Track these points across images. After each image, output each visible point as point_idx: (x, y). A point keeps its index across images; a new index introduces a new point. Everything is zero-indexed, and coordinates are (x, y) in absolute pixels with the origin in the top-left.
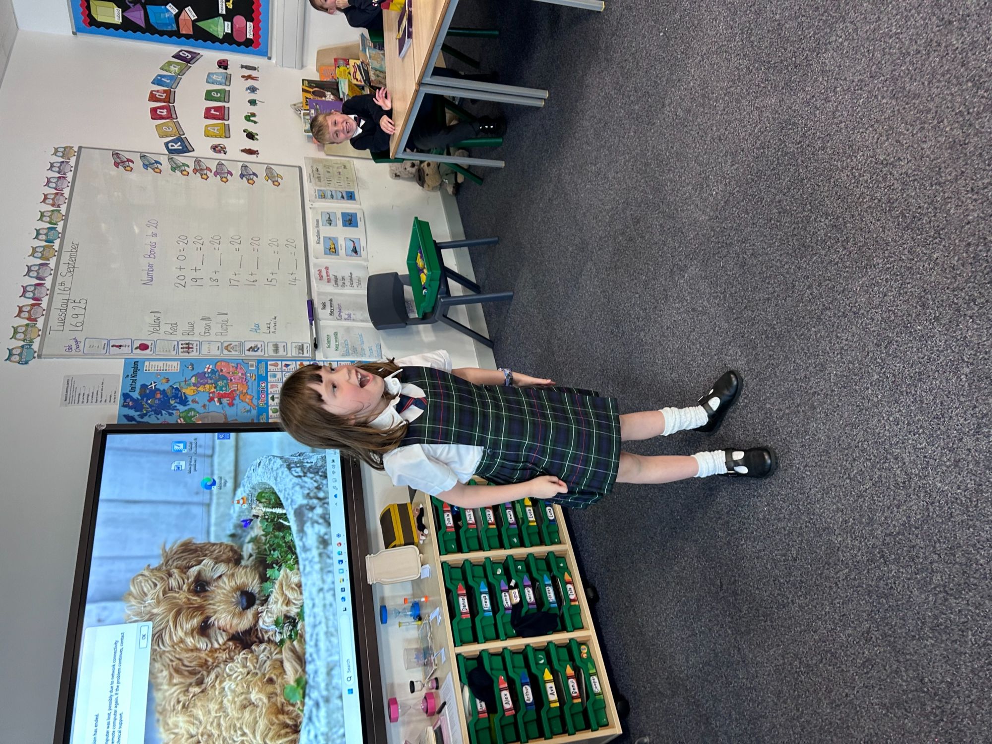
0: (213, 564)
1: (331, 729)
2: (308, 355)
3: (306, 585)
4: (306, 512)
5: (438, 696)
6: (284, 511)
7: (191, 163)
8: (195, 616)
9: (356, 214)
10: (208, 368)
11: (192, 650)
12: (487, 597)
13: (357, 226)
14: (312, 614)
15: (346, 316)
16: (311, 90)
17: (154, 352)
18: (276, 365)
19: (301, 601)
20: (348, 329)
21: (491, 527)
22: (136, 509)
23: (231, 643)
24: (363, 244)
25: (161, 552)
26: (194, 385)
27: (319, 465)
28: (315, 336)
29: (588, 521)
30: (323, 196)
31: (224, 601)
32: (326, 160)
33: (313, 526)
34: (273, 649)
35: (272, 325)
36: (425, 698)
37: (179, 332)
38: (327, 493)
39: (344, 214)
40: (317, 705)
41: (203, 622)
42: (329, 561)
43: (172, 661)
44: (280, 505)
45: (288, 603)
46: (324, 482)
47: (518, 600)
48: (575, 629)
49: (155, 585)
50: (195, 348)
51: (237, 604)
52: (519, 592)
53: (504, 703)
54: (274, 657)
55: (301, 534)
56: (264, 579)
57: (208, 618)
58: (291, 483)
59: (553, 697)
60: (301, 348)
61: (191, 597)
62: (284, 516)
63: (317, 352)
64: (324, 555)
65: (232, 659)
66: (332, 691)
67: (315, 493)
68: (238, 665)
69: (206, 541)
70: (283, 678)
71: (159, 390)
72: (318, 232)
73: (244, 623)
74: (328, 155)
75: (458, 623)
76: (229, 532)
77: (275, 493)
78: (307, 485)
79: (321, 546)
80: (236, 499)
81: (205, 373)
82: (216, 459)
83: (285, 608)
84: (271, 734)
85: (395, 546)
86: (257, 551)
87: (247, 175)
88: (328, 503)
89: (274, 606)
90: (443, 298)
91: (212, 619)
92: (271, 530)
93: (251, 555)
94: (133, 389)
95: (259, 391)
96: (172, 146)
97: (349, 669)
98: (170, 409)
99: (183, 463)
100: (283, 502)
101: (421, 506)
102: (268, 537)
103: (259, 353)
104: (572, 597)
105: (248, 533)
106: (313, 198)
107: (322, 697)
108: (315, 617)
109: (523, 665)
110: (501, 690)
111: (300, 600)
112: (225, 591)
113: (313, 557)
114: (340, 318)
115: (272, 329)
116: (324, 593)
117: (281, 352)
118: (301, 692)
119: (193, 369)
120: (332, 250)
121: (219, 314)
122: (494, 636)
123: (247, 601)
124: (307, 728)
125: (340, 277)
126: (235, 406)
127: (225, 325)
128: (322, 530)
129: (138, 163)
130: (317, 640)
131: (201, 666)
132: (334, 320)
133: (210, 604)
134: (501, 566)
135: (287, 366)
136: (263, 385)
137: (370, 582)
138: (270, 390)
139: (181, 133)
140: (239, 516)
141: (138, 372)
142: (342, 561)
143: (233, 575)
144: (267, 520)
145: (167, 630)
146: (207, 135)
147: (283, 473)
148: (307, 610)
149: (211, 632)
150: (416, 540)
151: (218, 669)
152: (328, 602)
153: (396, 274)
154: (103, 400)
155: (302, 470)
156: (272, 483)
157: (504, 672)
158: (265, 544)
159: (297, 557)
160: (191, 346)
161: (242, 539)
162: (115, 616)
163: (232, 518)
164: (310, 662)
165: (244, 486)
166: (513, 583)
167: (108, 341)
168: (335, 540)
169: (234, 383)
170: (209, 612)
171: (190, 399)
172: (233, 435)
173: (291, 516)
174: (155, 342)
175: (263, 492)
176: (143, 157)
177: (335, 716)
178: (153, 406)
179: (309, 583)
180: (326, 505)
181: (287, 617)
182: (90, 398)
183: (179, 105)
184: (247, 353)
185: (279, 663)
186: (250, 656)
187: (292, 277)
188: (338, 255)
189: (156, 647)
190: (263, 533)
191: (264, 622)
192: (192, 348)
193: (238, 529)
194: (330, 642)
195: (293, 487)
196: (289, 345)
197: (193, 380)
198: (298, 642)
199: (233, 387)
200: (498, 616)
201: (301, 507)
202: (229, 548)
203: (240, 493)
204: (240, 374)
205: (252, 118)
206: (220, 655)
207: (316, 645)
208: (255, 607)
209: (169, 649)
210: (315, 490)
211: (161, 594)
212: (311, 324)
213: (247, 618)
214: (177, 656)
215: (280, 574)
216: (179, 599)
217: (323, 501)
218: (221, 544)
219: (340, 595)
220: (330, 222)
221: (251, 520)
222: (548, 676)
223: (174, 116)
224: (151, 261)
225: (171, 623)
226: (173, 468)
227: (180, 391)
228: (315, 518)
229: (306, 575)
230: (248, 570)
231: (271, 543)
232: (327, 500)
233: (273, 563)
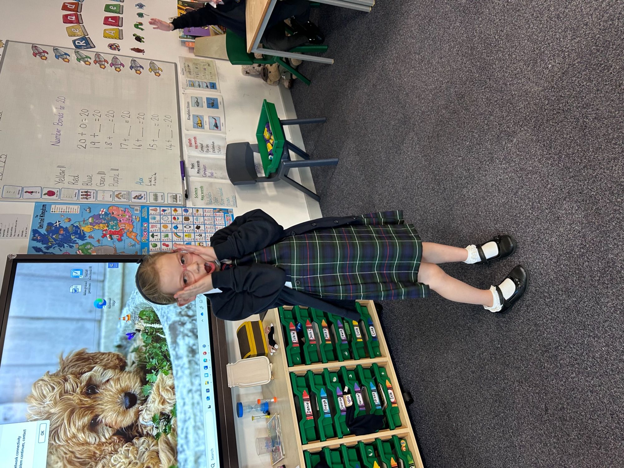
0: (102, 370)
2: (180, 203)
3: (178, 387)
4: (179, 327)
6: (161, 326)
7: (92, 56)
8: (86, 415)
9: (217, 99)
10: (102, 211)
11: (83, 444)
12: (326, 401)
13: (218, 108)
14: (183, 412)
15: (210, 174)
16: (185, 8)
17: (60, 197)
18: (156, 210)
19: (174, 401)
20: (211, 184)
21: (327, 342)
22: (38, 325)
23: (115, 438)
24: (222, 121)
25: (59, 360)
26: (91, 224)
28: (186, 189)
29: (404, 339)
30: (192, 85)
31: (110, 402)
32: (196, 59)
33: (184, 339)
34: (150, 442)
35: (153, 179)
37: (80, 183)
38: (195, 311)
39: (207, 99)
41: (92, 420)
42: (196, 367)
43: (66, 453)
44: (157, 321)
45: (163, 402)
47: (351, 403)
48: (396, 427)
49: (53, 389)
50: (92, 195)
51: (122, 404)
52: (351, 397)
54: (152, 449)
55: (174, 345)
56: (144, 382)
57: (97, 416)
60: (175, 198)
61: (83, 399)
62: (161, 330)
63: (187, 201)
64: (193, 362)
65: (116, 451)
68: (121, 457)
69: (97, 351)
70: (159, 467)
71: (62, 227)
72: (189, 111)
73: (127, 420)
74: (196, 56)
75: (304, 424)
76: (116, 344)
77: (154, 312)
79: (191, 355)
80: (123, 316)
81: (100, 215)
82: (107, 284)
83: (161, 407)
85: (249, 357)
86: (138, 359)
87: (135, 67)
88: (196, 320)
89: (152, 405)
90: (285, 161)
91: (100, 417)
92: (150, 342)
93: (134, 363)
94: (41, 227)
95: (142, 230)
96: (78, 43)
97: (213, 457)
98: (71, 243)
99: (79, 287)
100: (160, 318)
101: (272, 325)
102: (148, 348)
103: (142, 200)
104: (393, 400)
105: (132, 344)
106: (185, 86)
108: (185, 414)
109: (356, 458)
111: (173, 399)
112: (111, 393)
113: (184, 364)
114: (205, 175)
115: (153, 183)
116: (192, 394)
117: (160, 200)
119: (90, 212)
120: (199, 125)
121: (112, 169)
122: (333, 434)
123: (130, 401)
125: (205, 145)
126: (123, 242)
127: (116, 179)
128: (191, 341)
129: (51, 54)
130: (187, 433)
131: (90, 458)
132: (200, 177)
133: (99, 404)
134: (336, 374)
135: (164, 211)
136: (145, 225)
137: (230, 385)
138: (150, 229)
139: (86, 34)
140: (125, 330)
141: (46, 213)
142: (207, 367)
143: (118, 379)
144: (147, 333)
145: (62, 427)
146: (105, 37)
148: (179, 408)
149: (99, 428)
150: (266, 351)
151: (105, 460)
152: (195, 401)
153: (248, 143)
154: (17, 234)
157: (342, 466)
158: (145, 353)
159: (171, 364)
160: (89, 194)
161: (127, 349)
162: (18, 416)
163: (119, 332)
164: (181, 452)
165: (129, 306)
166: (346, 390)
167: (23, 188)
168: (201, 350)
169: (123, 224)
170: (97, 411)
171: (87, 235)
172: (120, 264)
173: (166, 331)
174: (60, 190)
175: (144, 311)
176: (56, 49)
178: (57, 240)
179: (181, 385)
180: (194, 322)
181: (162, 414)
182: (6, 232)
183: (84, 14)
184: (133, 200)
185: (155, 454)
186: (131, 448)
187: (169, 144)
188: (204, 129)
189: (53, 442)
190: (144, 344)
191: (143, 418)
192: (90, 195)
193: (124, 341)
194: (197, 434)
196: (166, 195)
197: (90, 220)
198: (171, 435)
199: (122, 226)
200: (336, 418)
201: (174, 323)
202: (115, 357)
203: (126, 312)
204: (127, 217)
205: (139, 26)
206: (107, 448)
207: (186, 437)
208: (137, 406)
209: (63, 443)
210: (186, 310)
211: (58, 397)
212: (183, 179)
213: (130, 415)
214: (70, 449)
215: (157, 378)
216: (73, 400)
217: (192, 318)
218: (109, 354)
219: (205, 395)
220: (198, 104)
221: (134, 334)
223: (80, 21)
224: (59, 128)
225: (66, 421)
226: (71, 291)
227: (79, 228)
228: (186, 332)
229: (178, 379)
230: (131, 374)
231: (150, 352)
232: (195, 318)
233: (151, 369)
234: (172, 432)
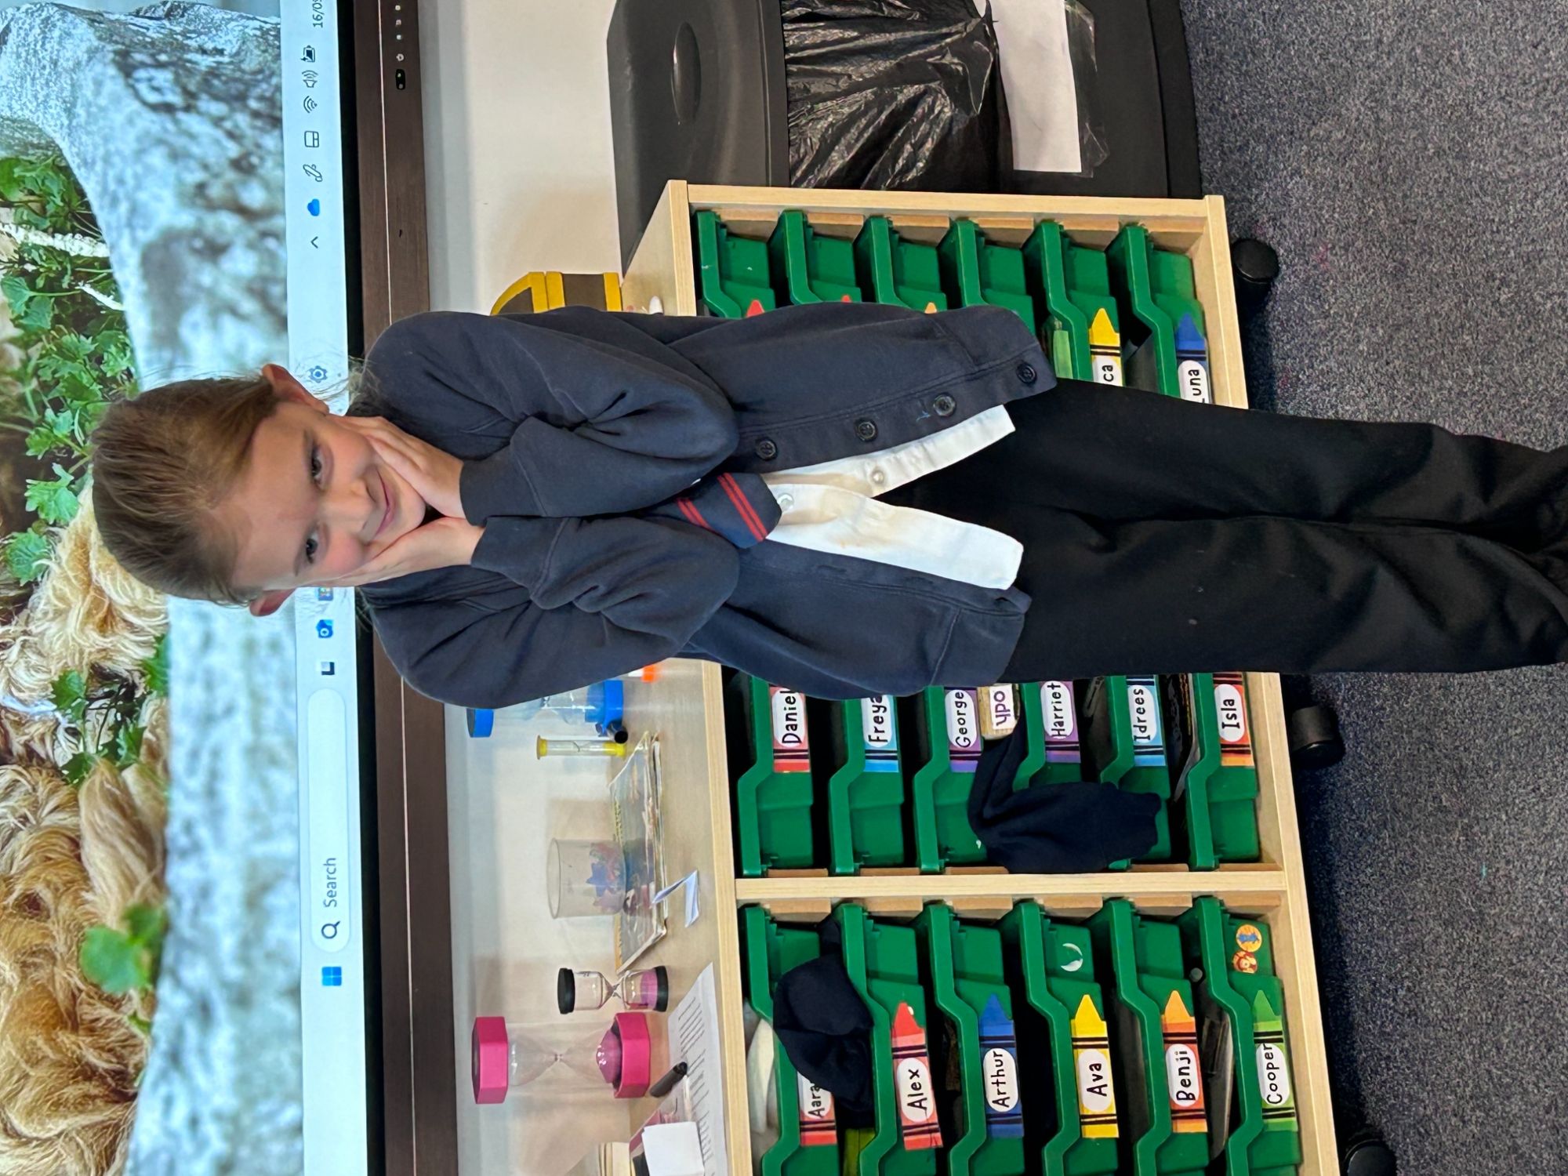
1: (250, 1102)
4: (191, 262)
5: (662, 1033)
6: (101, 251)
14: (200, 674)
19: (157, 621)
27: (251, 64)
33: (215, 326)
34: (42, 792)
36: (615, 1030)
38: (275, 189)
40: (204, 1011)
44: (84, 223)
45: (107, 620)
46: (269, 142)
47: (1011, 724)
48: (1227, 858)
52: (1018, 694)
53: (905, 1100)
54: (49, 820)
55: (167, 355)
56: (15, 517)
58: (132, 135)
59: (1103, 1103)
62: (99, 271)
66: (262, 968)
67: (229, 186)
70: (78, 902)
75: (759, 791)
77: (66, 171)
78: (195, 150)
83: (94, 640)
84: (27, 1096)
88: (279, 236)
89: (53, 628)
92: (47, 323)
97: (331, 895)
100: (96, 209)
102: (35, 351)
104: (1232, 735)
107: (225, 984)
108: (209, 685)
109: (997, 969)
110: (900, 1054)
111: (153, 614)
118: (146, 958)
122: (897, 847)
124: (163, 1090)
128: (257, 337)
130: (214, 775)
144: (31, 278)
147: (98, 84)
148: (180, 658)
155: (177, 80)
156: (53, 126)
157: (919, 991)
158: (20, 378)
164: (184, 854)
173: (128, 274)
175: (17, 161)
177: (268, 1057)
180: (271, 243)
181: (100, 675)
185: (66, 845)
190: (17, 332)
191: (11, 682)
194: (264, 784)
195: (140, 153)
198: (141, 773)
200: (922, 779)
201: (170, 238)
207: (211, 792)
210: (231, 175)
215: (78, 507)
217: (261, 225)
219: (311, 609)
222: (1089, 1021)
228: (228, 291)
231: (47, 375)
232: (276, 223)
233: (50, 458)
234: (143, 758)
